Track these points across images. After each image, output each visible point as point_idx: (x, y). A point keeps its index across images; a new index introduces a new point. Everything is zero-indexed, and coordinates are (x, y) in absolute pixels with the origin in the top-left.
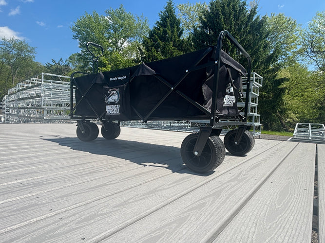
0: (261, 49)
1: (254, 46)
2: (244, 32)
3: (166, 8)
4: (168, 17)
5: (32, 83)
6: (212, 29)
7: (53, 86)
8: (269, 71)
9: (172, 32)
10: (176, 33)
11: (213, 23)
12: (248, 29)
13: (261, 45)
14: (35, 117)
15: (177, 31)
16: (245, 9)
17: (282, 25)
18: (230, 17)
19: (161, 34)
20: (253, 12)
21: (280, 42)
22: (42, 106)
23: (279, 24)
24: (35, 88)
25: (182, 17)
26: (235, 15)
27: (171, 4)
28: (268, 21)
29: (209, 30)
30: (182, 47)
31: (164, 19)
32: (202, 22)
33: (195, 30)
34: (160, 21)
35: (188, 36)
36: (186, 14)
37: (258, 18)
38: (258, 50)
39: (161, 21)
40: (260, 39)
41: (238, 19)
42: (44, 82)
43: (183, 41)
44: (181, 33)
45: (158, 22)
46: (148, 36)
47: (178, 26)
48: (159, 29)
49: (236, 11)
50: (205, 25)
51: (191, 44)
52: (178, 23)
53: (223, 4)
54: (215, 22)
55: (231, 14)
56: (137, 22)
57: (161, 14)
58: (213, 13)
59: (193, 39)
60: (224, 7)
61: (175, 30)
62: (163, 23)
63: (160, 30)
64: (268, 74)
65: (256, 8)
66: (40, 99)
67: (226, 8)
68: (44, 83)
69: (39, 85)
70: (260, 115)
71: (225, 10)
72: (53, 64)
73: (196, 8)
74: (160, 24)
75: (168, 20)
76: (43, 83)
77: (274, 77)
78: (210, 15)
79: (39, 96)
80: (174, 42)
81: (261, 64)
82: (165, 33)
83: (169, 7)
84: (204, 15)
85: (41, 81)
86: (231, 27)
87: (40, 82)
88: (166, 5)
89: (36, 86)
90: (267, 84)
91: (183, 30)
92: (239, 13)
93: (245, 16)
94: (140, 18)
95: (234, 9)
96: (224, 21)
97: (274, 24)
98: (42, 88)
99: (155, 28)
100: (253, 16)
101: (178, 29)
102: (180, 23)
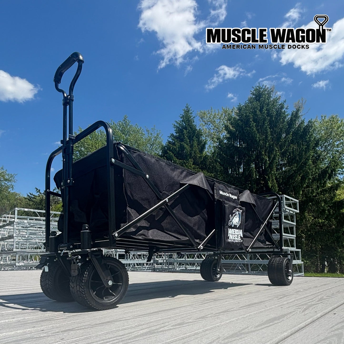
0: (310, 162)
1: (301, 159)
2: (285, 141)
3: (183, 117)
4: (186, 128)
5: (4, 221)
6: (242, 139)
7: (29, 224)
8: (326, 190)
9: (191, 146)
10: (196, 148)
11: (243, 132)
12: (290, 137)
13: (309, 156)
14: (5, 264)
15: (198, 145)
16: (284, 113)
17: (338, 129)
18: (264, 124)
19: (177, 150)
20: (295, 116)
21: (338, 151)
22: (15, 250)
23: (332, 128)
24: (7, 227)
25: (204, 128)
26: (271, 122)
27: (188, 111)
28: (317, 125)
29: (240, 142)
30: (205, 165)
31: (180, 131)
32: (229, 132)
33: (221, 142)
34: (175, 134)
35: (213, 151)
36: (209, 123)
37: (303, 122)
38: (305, 163)
39: (177, 133)
40: (307, 149)
41: (276, 126)
42: (18, 218)
43: (206, 157)
44: (203, 147)
45: (172, 135)
46: (160, 154)
47: (199, 139)
48: (174, 144)
49: (271, 117)
50: (232, 136)
51: (216, 161)
52: (199, 135)
53: (254, 109)
54: (245, 132)
55: (265, 120)
56: (146, 136)
57: (176, 124)
58: (242, 121)
59: (219, 154)
60: (256, 112)
61: (195, 144)
62: (180, 136)
63: (176, 145)
64: (324, 195)
65: (298, 110)
66: (12, 240)
67: (258, 112)
68: (18, 220)
69: (11, 223)
70: (300, 250)
71: (256, 115)
72: (37, 194)
73: (222, 115)
74: (176, 137)
75: (185, 131)
76: (16, 220)
77: (332, 198)
78: (238, 124)
79: (11, 237)
80: (195, 159)
81: (312, 181)
82: (182, 148)
83: (187, 115)
84: (231, 124)
85: (14, 218)
86: (266, 137)
87: (13, 220)
88: (183, 113)
89: (8, 225)
90: (324, 207)
91: (205, 143)
92: (277, 119)
93: (284, 121)
94: (150, 131)
95: (269, 114)
96: (258, 130)
97: (327, 129)
98: (15, 226)
99: (169, 142)
100: (295, 120)
101: (199, 142)
102: (201, 135)
